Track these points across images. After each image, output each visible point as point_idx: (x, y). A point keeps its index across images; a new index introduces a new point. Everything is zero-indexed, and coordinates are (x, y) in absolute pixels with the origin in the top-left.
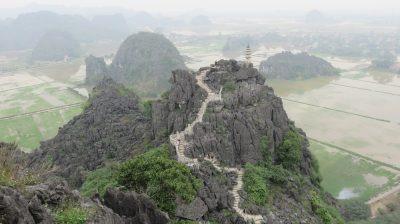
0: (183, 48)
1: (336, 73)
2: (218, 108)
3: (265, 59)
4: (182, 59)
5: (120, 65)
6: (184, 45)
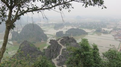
1: (87, 33)
2: (65, 51)
3: (67, 30)
5: (23, 34)
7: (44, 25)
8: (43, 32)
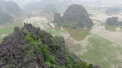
0: (90, 11)
4: (88, 15)
6: (91, 10)
7: (94, 9)
8: (88, 16)
